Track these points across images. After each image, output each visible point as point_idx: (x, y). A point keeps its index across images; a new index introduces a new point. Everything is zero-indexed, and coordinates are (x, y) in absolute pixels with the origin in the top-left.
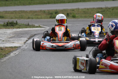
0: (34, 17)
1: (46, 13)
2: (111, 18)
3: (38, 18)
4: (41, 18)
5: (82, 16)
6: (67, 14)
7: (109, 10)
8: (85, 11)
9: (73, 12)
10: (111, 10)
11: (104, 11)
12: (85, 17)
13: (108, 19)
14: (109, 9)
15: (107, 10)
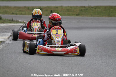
0: (18, 12)
1: (30, 9)
2: (94, 16)
3: (22, 14)
4: (25, 14)
5: (65, 14)
6: (50, 11)
7: (92, 9)
8: (68, 9)
9: (57, 9)
10: (93, 9)
11: (87, 10)
12: (69, 15)
13: (90, 17)
14: (92, 7)
15: (90, 9)
